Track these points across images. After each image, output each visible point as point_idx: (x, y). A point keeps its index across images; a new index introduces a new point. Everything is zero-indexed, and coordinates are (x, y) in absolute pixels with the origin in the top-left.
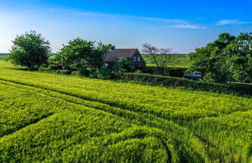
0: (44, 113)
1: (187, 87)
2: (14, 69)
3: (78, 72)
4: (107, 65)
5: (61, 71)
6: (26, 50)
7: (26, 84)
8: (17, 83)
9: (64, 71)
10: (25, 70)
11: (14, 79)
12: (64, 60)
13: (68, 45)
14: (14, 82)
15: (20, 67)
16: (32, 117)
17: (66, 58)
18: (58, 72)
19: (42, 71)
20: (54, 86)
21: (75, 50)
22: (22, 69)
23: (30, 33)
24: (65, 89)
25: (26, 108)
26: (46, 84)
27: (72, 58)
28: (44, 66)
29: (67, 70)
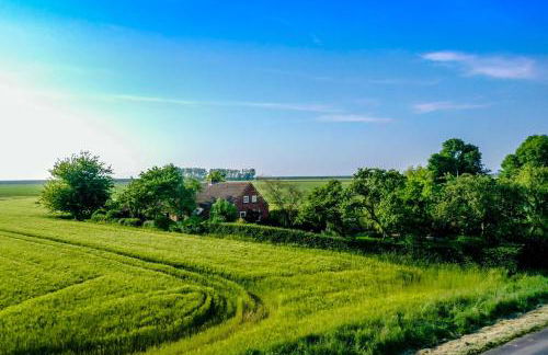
0: (91, 275)
1: (301, 243)
2: (50, 217)
3: (152, 222)
4: (201, 210)
5: (127, 220)
6: (73, 185)
7: (69, 243)
8: (57, 241)
9: (132, 220)
10: (69, 218)
11: (51, 234)
12: (131, 203)
13: (139, 178)
14: (51, 239)
15: (59, 213)
16: (77, 278)
17: (133, 200)
18: (123, 222)
19: (97, 220)
20: (110, 245)
21: (149, 188)
22: (63, 218)
23: (80, 156)
24: (125, 248)
25: (70, 271)
26: (99, 242)
27: (144, 200)
28: (100, 212)
29: (136, 219)
